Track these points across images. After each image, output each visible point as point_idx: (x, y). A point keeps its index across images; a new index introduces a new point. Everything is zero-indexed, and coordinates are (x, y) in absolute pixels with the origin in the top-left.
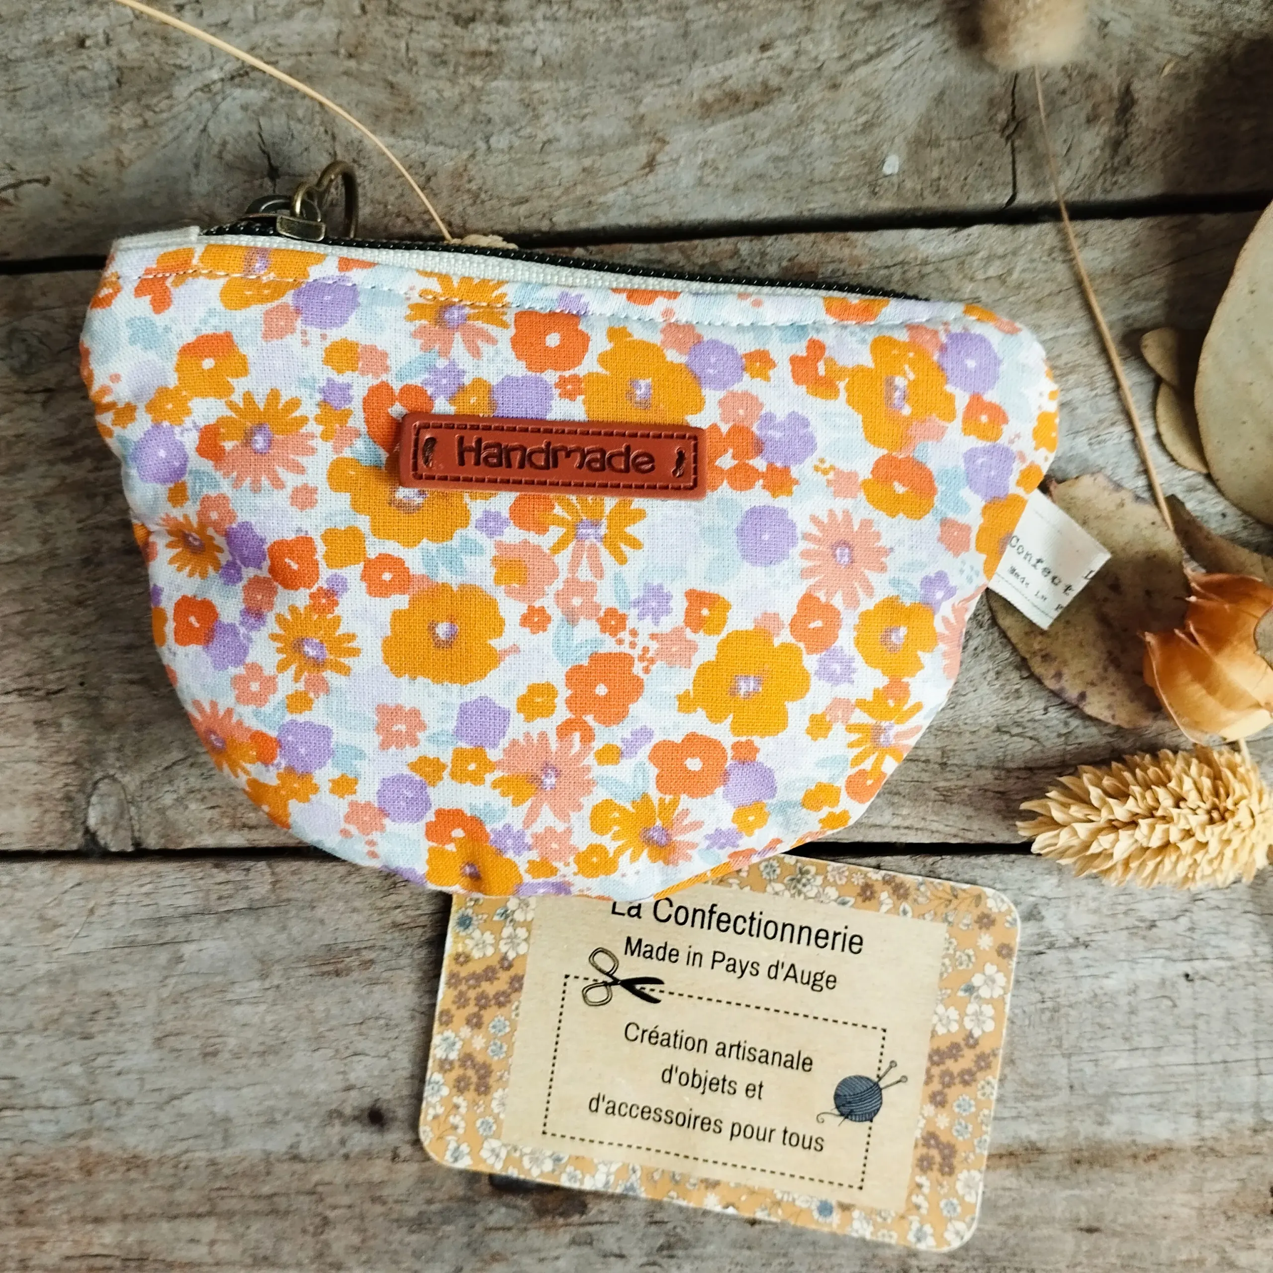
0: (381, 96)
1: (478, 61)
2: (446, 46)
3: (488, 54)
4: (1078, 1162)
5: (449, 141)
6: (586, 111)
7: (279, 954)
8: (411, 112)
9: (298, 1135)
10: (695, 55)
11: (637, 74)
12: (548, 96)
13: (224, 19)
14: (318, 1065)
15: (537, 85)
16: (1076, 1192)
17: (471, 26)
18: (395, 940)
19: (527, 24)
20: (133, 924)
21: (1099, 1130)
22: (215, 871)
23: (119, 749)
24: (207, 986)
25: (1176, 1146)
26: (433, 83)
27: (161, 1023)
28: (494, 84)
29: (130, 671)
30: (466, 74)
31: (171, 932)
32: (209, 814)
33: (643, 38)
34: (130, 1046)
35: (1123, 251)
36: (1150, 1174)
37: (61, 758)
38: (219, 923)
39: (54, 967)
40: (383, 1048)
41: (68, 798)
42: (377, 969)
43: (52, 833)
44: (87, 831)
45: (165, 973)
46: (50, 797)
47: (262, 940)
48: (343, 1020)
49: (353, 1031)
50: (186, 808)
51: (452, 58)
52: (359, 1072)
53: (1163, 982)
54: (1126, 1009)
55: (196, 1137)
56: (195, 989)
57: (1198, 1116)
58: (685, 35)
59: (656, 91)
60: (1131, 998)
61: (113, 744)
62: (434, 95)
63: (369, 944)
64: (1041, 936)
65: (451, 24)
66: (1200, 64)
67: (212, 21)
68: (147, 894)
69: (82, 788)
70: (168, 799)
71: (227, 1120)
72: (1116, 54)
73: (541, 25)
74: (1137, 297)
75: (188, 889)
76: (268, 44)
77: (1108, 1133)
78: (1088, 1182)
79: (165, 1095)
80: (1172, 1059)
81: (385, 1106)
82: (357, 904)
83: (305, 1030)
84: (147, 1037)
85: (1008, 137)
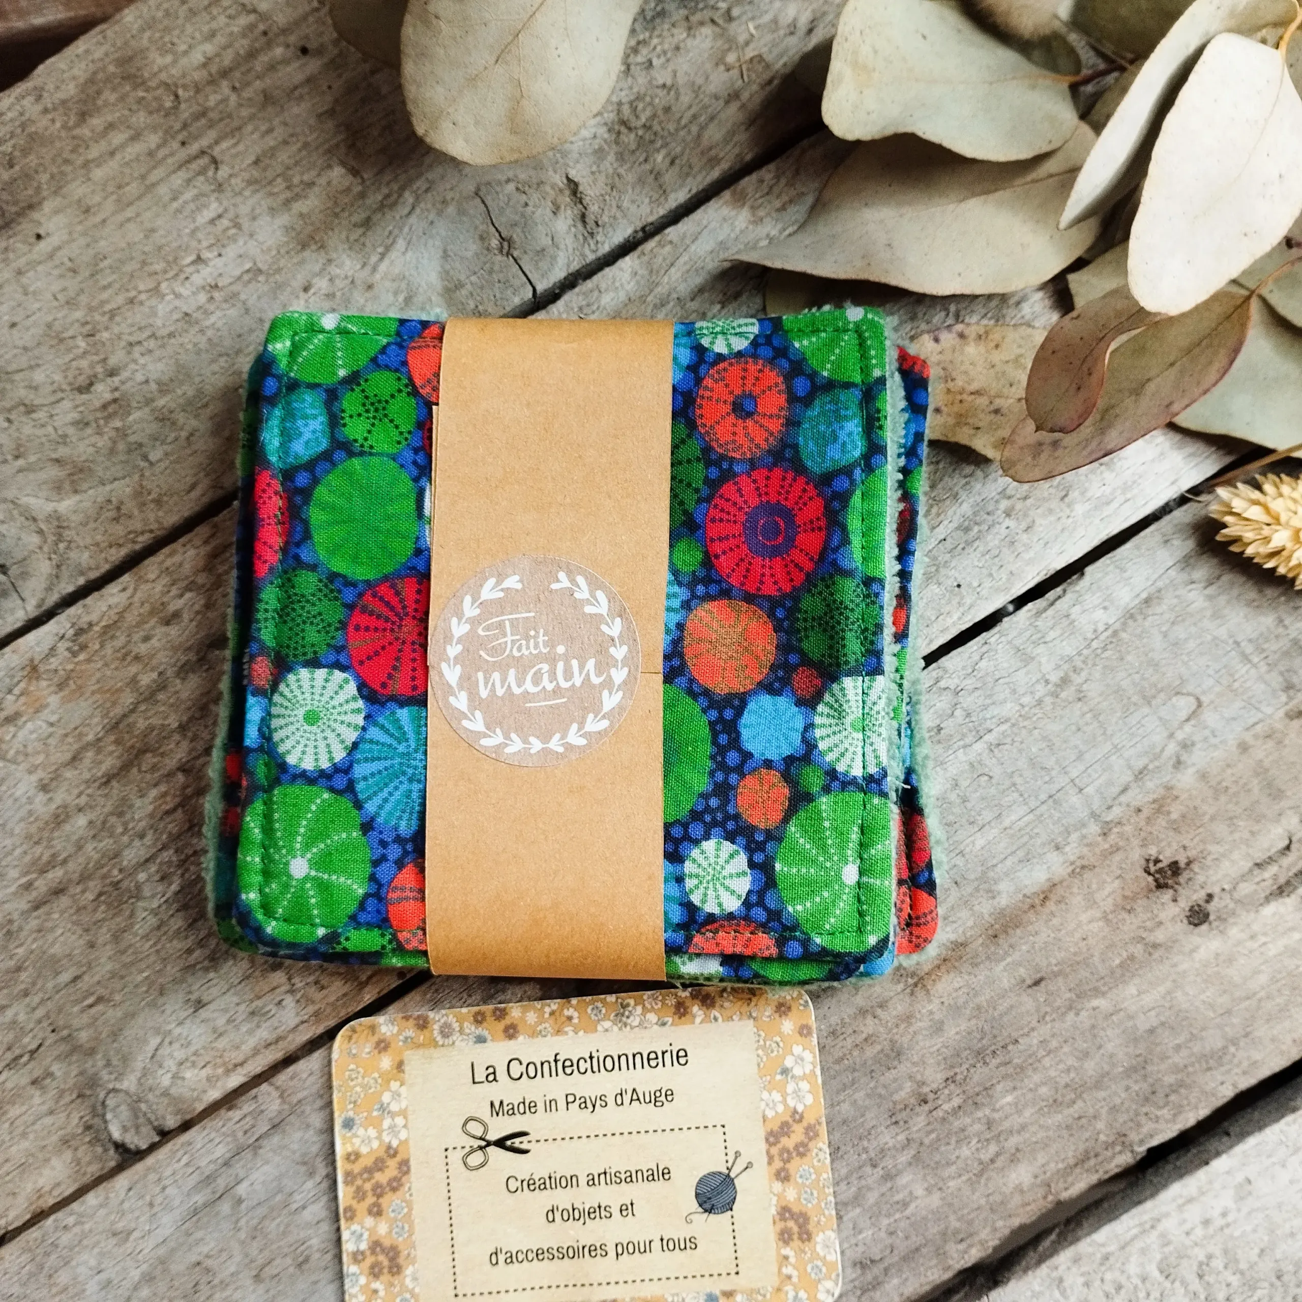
0: (54, 472)
1: (111, 409)
2: (81, 412)
3: (115, 401)
4: (996, 936)
5: (120, 475)
8: (81, 471)
11: (228, 355)
15: (161, 402)
16: (1009, 960)
17: (92, 389)
19: (133, 366)
20: (188, 1195)
21: (995, 902)
22: (231, 1113)
23: (108, 1064)
24: (272, 1209)
25: (1056, 879)
26: (87, 442)
27: (251, 1262)
28: (131, 418)
29: (85, 998)
30: (107, 423)
31: (222, 1183)
32: (204, 1073)
33: (218, 330)
34: (237, 1296)
35: (629, 283)
36: (1052, 913)
37: (67, 1099)
38: (256, 1154)
39: (145, 1267)
41: (88, 1128)
43: (89, 1163)
44: (116, 1145)
45: (234, 1219)
46: (74, 1136)
47: (295, 1146)
50: (183, 1079)
51: (90, 418)
53: (972, 765)
54: (958, 801)
56: (264, 1217)
57: (1057, 848)
58: (247, 311)
60: (957, 791)
61: (100, 1063)
62: (91, 450)
65: (77, 396)
66: (606, 135)
68: (187, 1165)
69: (94, 1113)
70: (166, 1081)
73: (142, 361)
74: (657, 307)
75: (217, 1140)
77: (1003, 901)
78: (1011, 946)
80: (1013, 818)
84: (246, 1280)
85: (508, 254)
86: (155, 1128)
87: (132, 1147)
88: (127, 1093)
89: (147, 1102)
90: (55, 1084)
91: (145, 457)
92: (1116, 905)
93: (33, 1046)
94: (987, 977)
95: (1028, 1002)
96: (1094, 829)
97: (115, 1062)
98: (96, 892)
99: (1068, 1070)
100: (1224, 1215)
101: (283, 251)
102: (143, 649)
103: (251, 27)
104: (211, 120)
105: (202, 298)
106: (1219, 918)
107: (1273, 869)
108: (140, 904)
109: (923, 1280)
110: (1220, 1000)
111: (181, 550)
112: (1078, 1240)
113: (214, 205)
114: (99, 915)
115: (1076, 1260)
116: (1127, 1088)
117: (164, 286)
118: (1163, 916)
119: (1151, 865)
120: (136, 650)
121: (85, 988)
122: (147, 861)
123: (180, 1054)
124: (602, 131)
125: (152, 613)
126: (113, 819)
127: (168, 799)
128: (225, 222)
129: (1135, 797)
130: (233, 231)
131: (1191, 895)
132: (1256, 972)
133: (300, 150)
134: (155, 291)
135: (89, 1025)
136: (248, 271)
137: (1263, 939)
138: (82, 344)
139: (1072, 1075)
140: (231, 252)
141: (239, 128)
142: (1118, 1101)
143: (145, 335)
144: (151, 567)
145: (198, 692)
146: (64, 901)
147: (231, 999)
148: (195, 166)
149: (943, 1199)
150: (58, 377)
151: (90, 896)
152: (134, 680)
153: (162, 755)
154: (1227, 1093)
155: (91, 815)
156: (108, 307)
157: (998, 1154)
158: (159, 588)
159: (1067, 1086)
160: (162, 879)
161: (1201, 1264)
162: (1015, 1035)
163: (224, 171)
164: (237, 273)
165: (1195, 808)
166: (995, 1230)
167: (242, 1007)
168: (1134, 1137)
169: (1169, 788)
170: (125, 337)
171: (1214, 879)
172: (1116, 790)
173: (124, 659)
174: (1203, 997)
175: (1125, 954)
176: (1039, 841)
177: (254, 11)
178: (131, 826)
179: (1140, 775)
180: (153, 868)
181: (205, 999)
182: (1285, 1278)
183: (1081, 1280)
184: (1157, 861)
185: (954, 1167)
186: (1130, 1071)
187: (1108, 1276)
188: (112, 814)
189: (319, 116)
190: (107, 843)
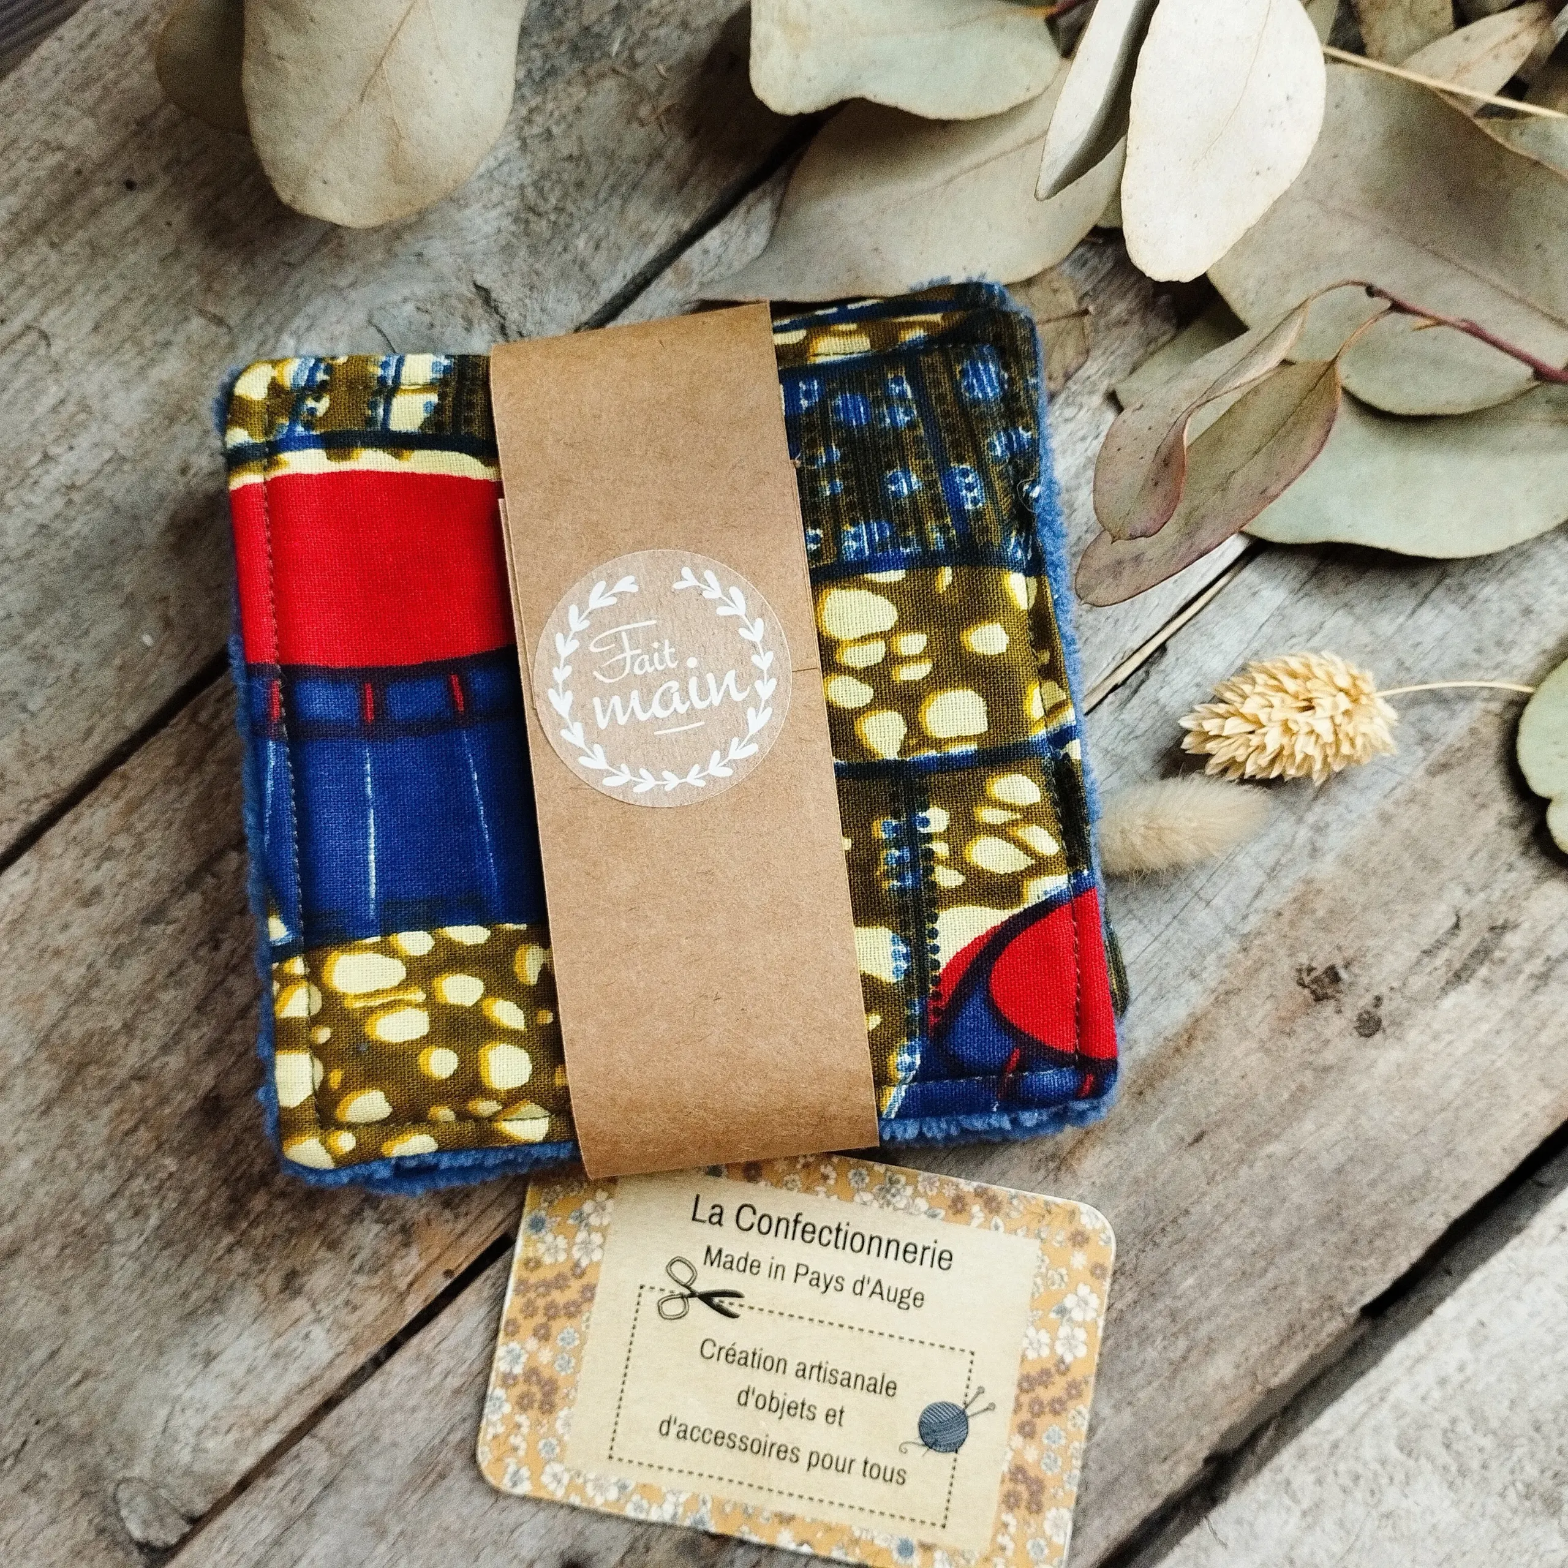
86: (183, 1517)
87: (159, 1544)
88: (140, 1480)
89: (166, 1486)
90: (51, 1486)
91: (24, 708)
92: (1273, 1030)
93: (17, 1445)
94: (1140, 1143)
95: (1192, 1163)
96: (1231, 945)
97: (119, 1446)
98: (58, 1244)
99: (1252, 1234)
100: (1461, 1369)
101: (147, 430)
102: (61, 940)
103: (61, 168)
104: (31, 287)
105: (59, 503)
106: (1393, 1023)
107: (1445, 954)
108: (117, 1249)
109: (1129, 1514)
110: (1411, 1119)
111: (88, 813)
112: (1298, 1431)
113: (54, 389)
114: (67, 1273)
115: (1301, 1456)
116: (1324, 1243)
117: (9, 496)
118: (1328, 1033)
119: (1304, 975)
120: (54, 945)
121: (67, 1364)
122: (114, 1196)
123: (196, 1422)
124: (507, 223)
125: (65, 895)
126: (63, 1154)
127: (126, 1116)
128: (70, 408)
129: (1274, 898)
130: (82, 417)
131: (1356, 1003)
132: (1447, 1077)
133: (146, 305)
135: (80, 1409)
136: (109, 461)
137: (1448, 1038)
139: (1258, 1239)
140: (84, 441)
141: (68, 291)
142: (1316, 1259)
144: (53, 839)
145: (139, 982)
146: (21, 1263)
147: (247, 1342)
148: (21, 346)
149: (1134, 1414)
151: (51, 1251)
152: (57, 981)
153: (110, 1064)
154: (1438, 1225)
155: (34, 1154)
157: (1189, 1349)
158: (68, 864)
159: (1254, 1253)
160: (136, 1214)
161: (1445, 1432)
162: (1183, 1205)
163: (57, 347)
164: (95, 465)
165: (1343, 899)
166: (1201, 1438)
167: (262, 1351)
168: (1342, 1298)
169: (1309, 882)
171: (1379, 978)
172: (1248, 896)
173: (41, 956)
174: (1391, 1118)
175: (1293, 1086)
176: (1170, 972)
177: (60, 148)
178: (85, 1158)
179: (1272, 873)
180: (123, 1203)
181: (215, 1349)
182: (1545, 1429)
183: (1311, 1478)
184: (1310, 970)
185: (1141, 1375)
186: (1324, 1221)
187: (1342, 1467)
188: (59, 1147)
189: (162, 260)
190: (62, 1184)
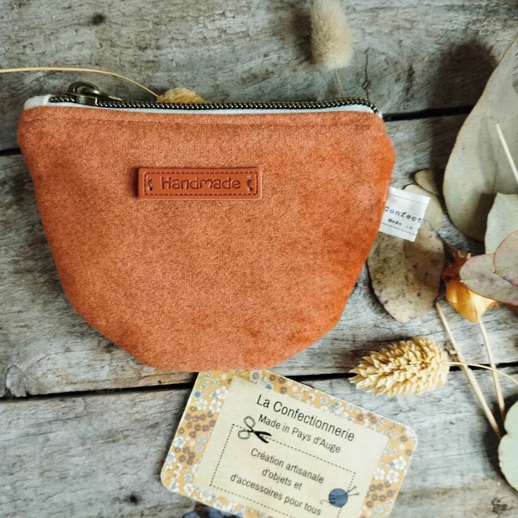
0: (111, 81)
1: (150, 65)
2: (136, 59)
3: (153, 62)
4: (416, 497)
6: (195, 84)
7: (89, 435)
8: (123, 87)
9: (102, 509)
10: (238, 60)
11: (215, 68)
12: (179, 78)
13: (43, 51)
14: (108, 480)
15: (174, 74)
16: (416, 509)
17: (146, 51)
18: (137, 426)
19: (169, 49)
20: (28, 427)
21: (424, 483)
22: (60, 403)
23: (18, 354)
24: (60, 450)
25: (454, 487)
26: (132, 74)
27: (42, 467)
28: (157, 74)
29: (20, 322)
30: (145, 70)
31: (44, 429)
32: (57, 379)
33: (216, 53)
34: (30, 477)
35: (413, 133)
36: (444, 500)
38: (63, 424)
40: (135, 471)
42: (130, 439)
44: (6, 389)
45: (42, 446)
47: (82, 430)
48: (117, 461)
49: (122, 465)
50: (47, 377)
51: (138, 64)
52: (125, 481)
53: (445, 423)
54: (431, 434)
55: (60, 512)
56: (55, 452)
57: (462, 475)
58: (233, 52)
59: (223, 75)
60: (433, 430)
61: (15, 352)
63: (126, 428)
64: (397, 407)
65: (137, 50)
66: (439, 56)
67: (38, 52)
68: (33, 414)
69: (3, 371)
70: (39, 374)
71: (72, 504)
72: (405, 53)
73: (174, 49)
74: (420, 151)
75: (50, 411)
76: (62, 61)
77: (427, 484)
78: (420, 504)
79: (46, 496)
80: (451, 453)
81: (136, 494)
82: (120, 412)
83: (102, 465)
84: (37, 472)
85: (365, 89)
86: (26, 391)
87: (13, 393)
88: (21, 370)
89: (27, 378)
92: (472, 510)
94: (403, 511)
97: (21, 355)
98: (46, 280)
101: (264, 31)
105: (216, 34)
114: (42, 290)
117: (201, 18)
119: (496, 501)
121: (22, 318)
123: (50, 366)
124: (438, 53)
130: (245, 9)
134: (196, 19)
135: (17, 334)
136: (243, 32)
138: (151, 26)
140: (240, 19)
143: (182, 38)
146: (30, 276)
147: (83, 354)
150: (132, 36)
151: (42, 280)
156: (170, 15)
164: (238, 30)
167: (85, 361)
170: (172, 34)
176: (455, 468)
181: (72, 348)
184: (499, 501)
